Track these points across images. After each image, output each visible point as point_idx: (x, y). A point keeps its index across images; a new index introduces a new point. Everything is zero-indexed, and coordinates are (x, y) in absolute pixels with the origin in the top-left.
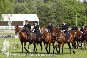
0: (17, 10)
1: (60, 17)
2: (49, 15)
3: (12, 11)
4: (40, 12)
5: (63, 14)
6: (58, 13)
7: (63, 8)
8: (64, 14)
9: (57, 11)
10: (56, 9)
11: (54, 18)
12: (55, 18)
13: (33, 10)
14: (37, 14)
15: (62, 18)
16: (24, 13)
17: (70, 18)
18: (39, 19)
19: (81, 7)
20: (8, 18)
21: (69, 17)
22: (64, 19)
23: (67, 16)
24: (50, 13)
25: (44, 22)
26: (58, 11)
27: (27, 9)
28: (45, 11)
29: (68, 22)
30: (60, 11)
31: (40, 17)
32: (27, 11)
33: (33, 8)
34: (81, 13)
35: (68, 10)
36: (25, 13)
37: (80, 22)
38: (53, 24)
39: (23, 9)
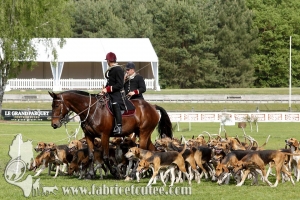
0: (84, 23)
1: (232, 47)
2: (193, 42)
3: (67, 27)
4: (163, 30)
5: (242, 37)
6: (224, 34)
7: (243, 18)
8: (245, 38)
10: (217, 21)
11: (211, 51)
12: (216, 51)
13: (139, 24)
14: (151, 40)
15: (239, 52)
16: (106, 36)
17: (266, 52)
18: (159, 55)
20: (50, 51)
21: (262, 47)
22: (244, 54)
23: (258, 44)
24: (196, 35)
25: (176, 67)
26: (226, 28)
27: (115, 20)
28: (179, 27)
29: (260, 67)
30: (232, 28)
31: (161, 48)
32: (117, 26)
33: (139, 18)
35: (262, 25)
36: (111, 33)
38: (208, 72)
39: (105, 19)
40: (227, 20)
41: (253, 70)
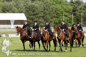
0: (5, 9)
1: (48, 16)
2: (37, 14)
4: (28, 11)
6: (45, 12)
7: (51, 8)
8: (51, 13)
9: (44, 10)
10: (43, 8)
11: (42, 17)
13: (21, 9)
14: (25, 14)
15: (49, 17)
16: (11, 12)
17: (57, 17)
18: (27, 18)
19: (68, 6)
21: (56, 16)
22: (51, 18)
24: (38, 12)
25: (32, 21)
26: (46, 11)
27: (14, 8)
28: (32, 10)
29: (56, 21)
30: (47, 11)
31: (27, 16)
32: (15, 10)
33: (21, 8)
34: (68, 12)
35: (56, 10)
36: (13, 12)
37: (67, 21)
38: (41, 23)
39: (11, 8)
40: (46, 8)
41: (54, 22)
